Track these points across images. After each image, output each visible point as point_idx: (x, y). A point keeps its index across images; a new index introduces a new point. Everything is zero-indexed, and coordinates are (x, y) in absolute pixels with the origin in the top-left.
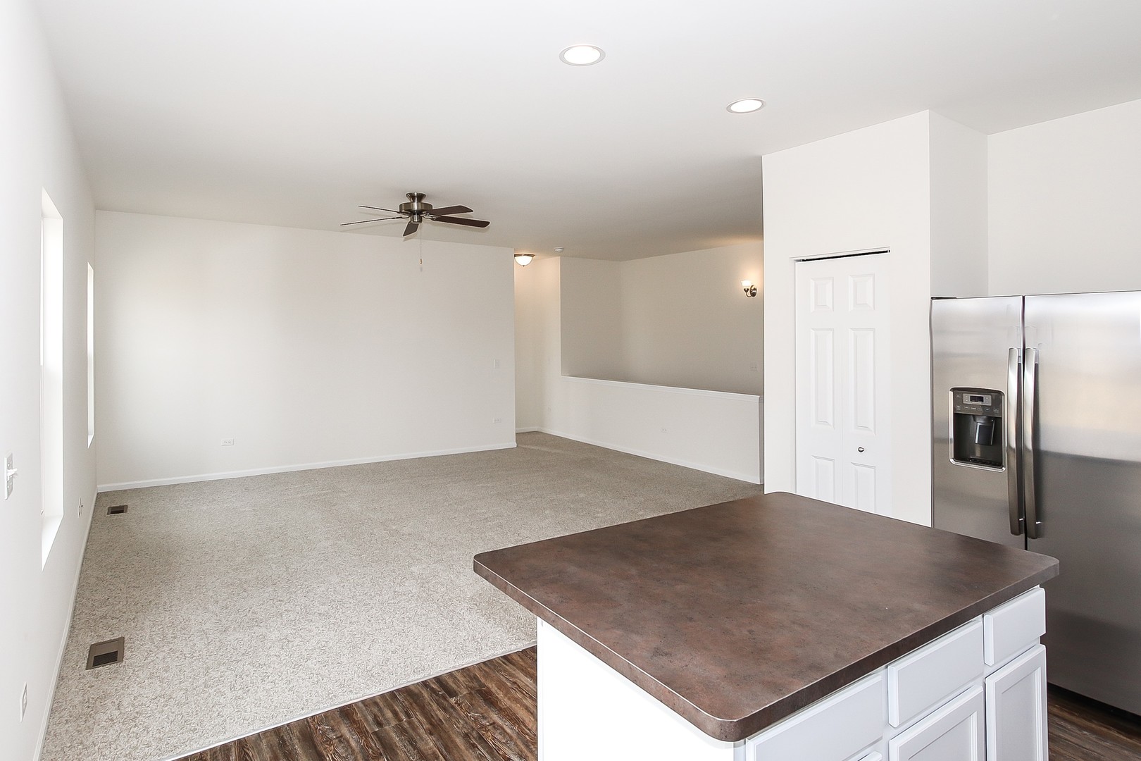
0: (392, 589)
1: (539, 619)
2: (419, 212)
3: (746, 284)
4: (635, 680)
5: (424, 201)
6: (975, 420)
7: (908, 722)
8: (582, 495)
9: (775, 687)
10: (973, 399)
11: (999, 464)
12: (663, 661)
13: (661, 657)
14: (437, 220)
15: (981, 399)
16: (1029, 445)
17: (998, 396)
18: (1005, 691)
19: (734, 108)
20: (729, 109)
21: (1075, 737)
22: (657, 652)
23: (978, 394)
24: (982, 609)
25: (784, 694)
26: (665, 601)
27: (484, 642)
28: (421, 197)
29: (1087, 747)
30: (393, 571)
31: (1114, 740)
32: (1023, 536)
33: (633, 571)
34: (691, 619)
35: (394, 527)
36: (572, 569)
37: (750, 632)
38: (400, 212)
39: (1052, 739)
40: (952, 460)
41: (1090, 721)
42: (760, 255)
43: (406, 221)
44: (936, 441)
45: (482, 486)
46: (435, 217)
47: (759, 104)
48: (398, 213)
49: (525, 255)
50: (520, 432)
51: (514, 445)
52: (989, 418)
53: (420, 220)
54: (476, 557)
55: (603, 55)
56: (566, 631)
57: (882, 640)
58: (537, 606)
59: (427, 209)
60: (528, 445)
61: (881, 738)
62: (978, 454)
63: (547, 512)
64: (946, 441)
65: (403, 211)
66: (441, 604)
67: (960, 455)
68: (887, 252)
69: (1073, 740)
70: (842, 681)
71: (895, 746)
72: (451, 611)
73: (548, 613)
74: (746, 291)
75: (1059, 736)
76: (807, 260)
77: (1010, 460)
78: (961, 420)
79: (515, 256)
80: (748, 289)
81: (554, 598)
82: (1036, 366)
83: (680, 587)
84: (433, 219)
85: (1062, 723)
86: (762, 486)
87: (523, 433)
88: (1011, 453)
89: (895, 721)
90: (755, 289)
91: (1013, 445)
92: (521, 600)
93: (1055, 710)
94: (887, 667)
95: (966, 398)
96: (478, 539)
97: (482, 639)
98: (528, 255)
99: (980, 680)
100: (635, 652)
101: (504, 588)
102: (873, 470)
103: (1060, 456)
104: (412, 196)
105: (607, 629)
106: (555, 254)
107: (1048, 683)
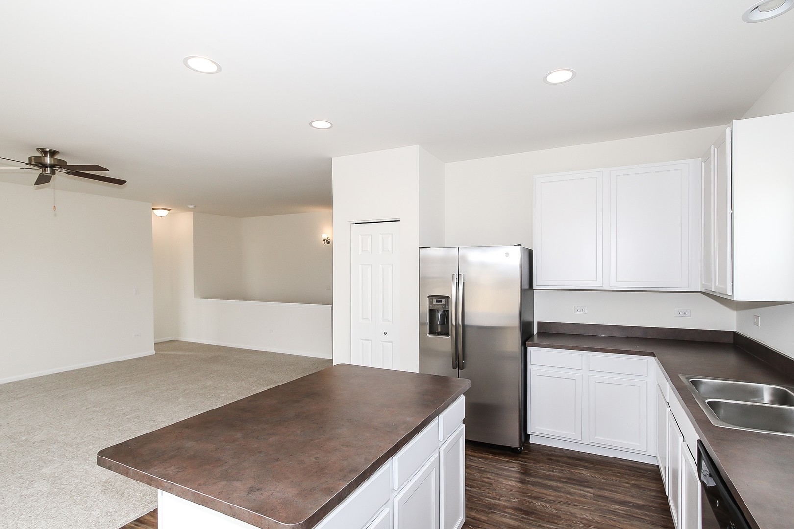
0: (18, 494)
1: (159, 491)
2: (52, 166)
3: (324, 236)
4: (234, 516)
5: (57, 157)
6: (438, 312)
7: (402, 486)
8: (210, 383)
9: (329, 491)
10: (438, 301)
11: (448, 334)
12: (256, 495)
13: (254, 493)
14: (72, 174)
15: (441, 301)
16: (460, 323)
17: (448, 298)
18: (447, 453)
19: (314, 124)
20: (310, 124)
21: (476, 463)
22: (252, 490)
23: (439, 298)
24: (437, 414)
25: (334, 494)
26: (260, 452)
27: (117, 514)
28: (53, 153)
29: (480, 466)
30: (21, 477)
31: (491, 459)
32: (458, 369)
33: (239, 435)
34: (278, 460)
35: (24, 438)
36: (189, 444)
37: (316, 458)
38: (30, 163)
39: (467, 467)
40: (428, 334)
41: (482, 453)
42: (331, 218)
43: (37, 172)
44: (421, 324)
45: (121, 389)
46: (69, 172)
47: (329, 125)
48: (27, 164)
49: (163, 209)
50: (160, 342)
51: (153, 352)
52: (444, 311)
53: (54, 173)
54: (100, 453)
55: (219, 69)
56: (180, 494)
57: (389, 443)
58: (156, 480)
59: (62, 164)
60: (165, 351)
61: (389, 499)
62: (439, 330)
63: (180, 399)
64: (425, 324)
65: (33, 163)
66: (75, 494)
67: (432, 332)
68: (398, 221)
69: (476, 465)
70: (368, 474)
71: (396, 500)
72: (84, 497)
73: (166, 484)
74: (324, 240)
75: (471, 465)
76: (357, 224)
77: (452, 331)
78: (432, 312)
79: (153, 209)
80: (325, 240)
81: (171, 471)
82: (463, 282)
83: (272, 439)
84: (67, 173)
85: (472, 458)
86: (332, 360)
87: (161, 343)
88: (453, 328)
89: (396, 488)
90: (329, 240)
91: (454, 324)
92: (141, 479)
93: (469, 452)
94: (392, 458)
95: (435, 300)
96: (115, 431)
97: (115, 512)
98: (165, 209)
99: (437, 451)
100: (235, 495)
101: (126, 473)
102: (391, 344)
103: (472, 327)
104: (44, 152)
105: (214, 483)
106: (190, 210)
107: (465, 440)
